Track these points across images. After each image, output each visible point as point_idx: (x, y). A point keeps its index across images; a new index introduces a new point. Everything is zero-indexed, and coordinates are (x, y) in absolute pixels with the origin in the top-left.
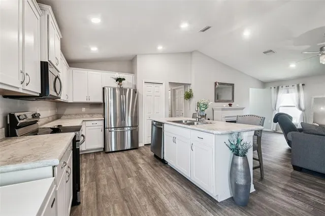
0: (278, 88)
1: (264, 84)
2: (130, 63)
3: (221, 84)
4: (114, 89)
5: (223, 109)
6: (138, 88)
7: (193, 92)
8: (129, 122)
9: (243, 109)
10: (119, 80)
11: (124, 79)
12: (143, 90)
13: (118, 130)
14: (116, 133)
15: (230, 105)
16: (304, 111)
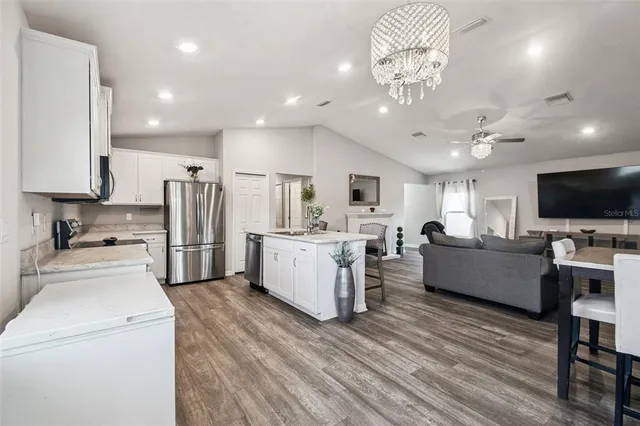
0: (444, 184)
1: (426, 178)
2: (212, 141)
3: (358, 177)
4: (183, 183)
5: (360, 217)
6: (225, 183)
7: (315, 189)
8: (208, 236)
9: (391, 215)
10: (194, 170)
11: (201, 168)
12: (233, 185)
13: (190, 249)
14: (185, 253)
15: (372, 210)
16: (475, 219)
